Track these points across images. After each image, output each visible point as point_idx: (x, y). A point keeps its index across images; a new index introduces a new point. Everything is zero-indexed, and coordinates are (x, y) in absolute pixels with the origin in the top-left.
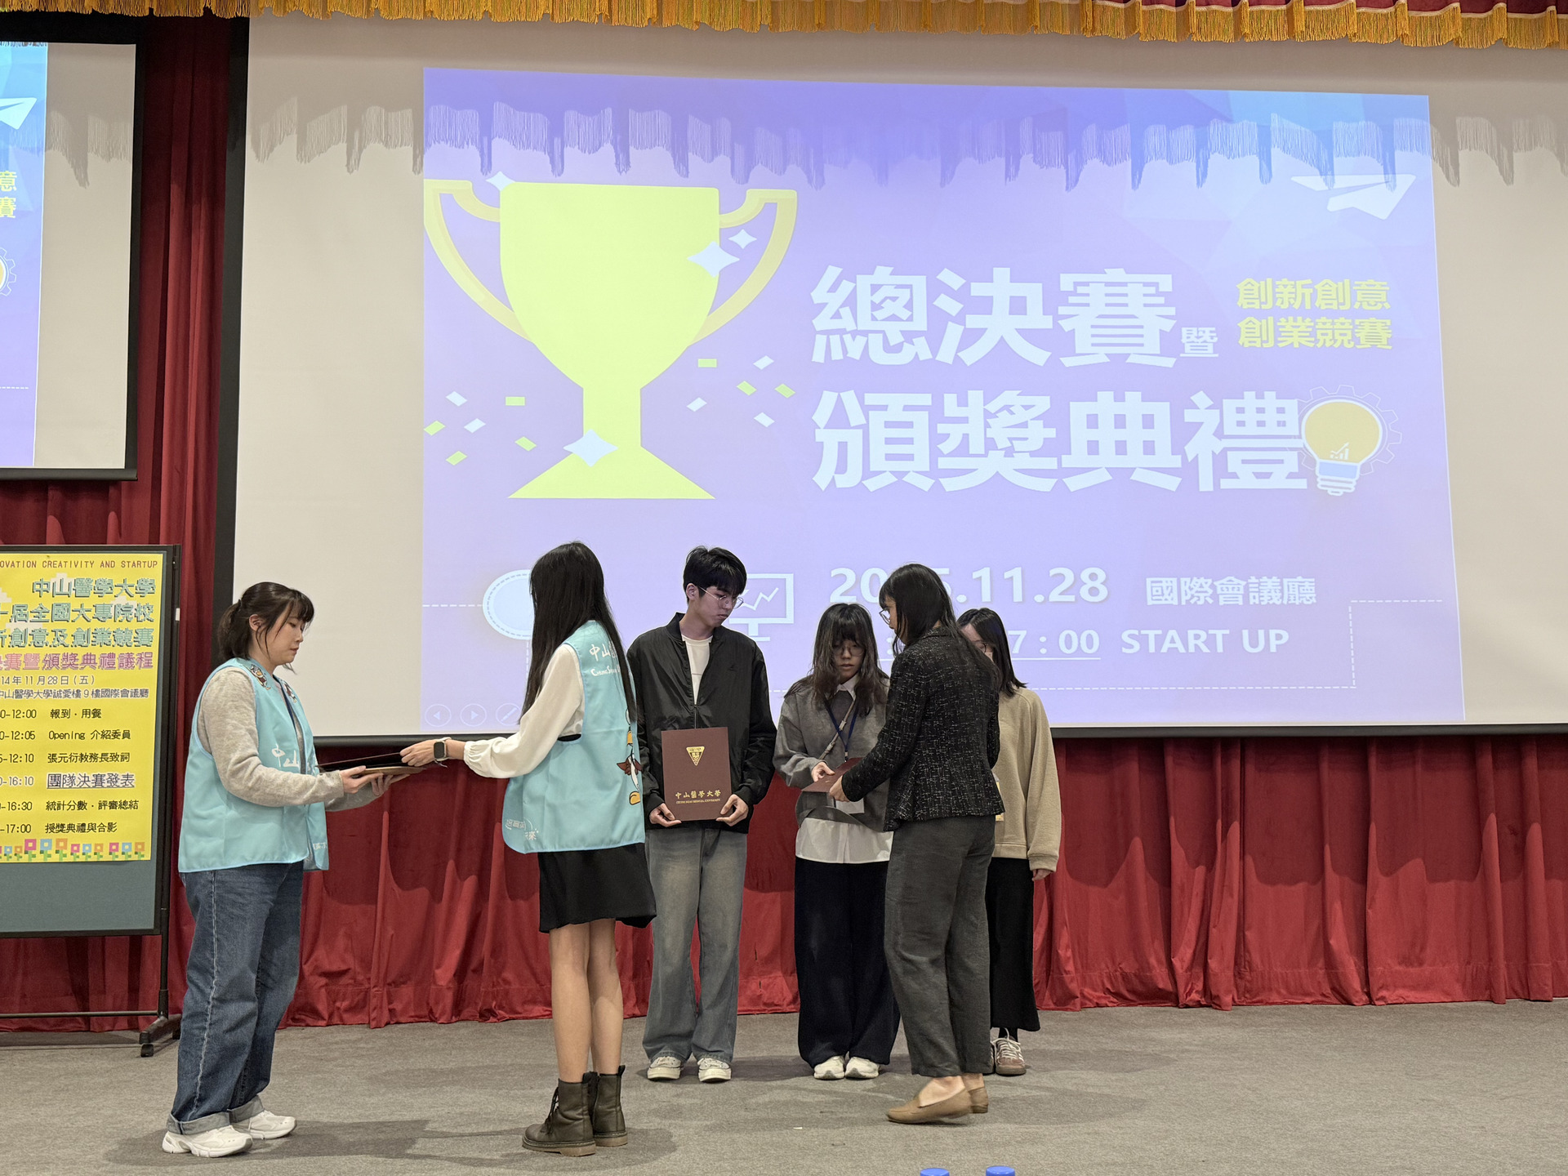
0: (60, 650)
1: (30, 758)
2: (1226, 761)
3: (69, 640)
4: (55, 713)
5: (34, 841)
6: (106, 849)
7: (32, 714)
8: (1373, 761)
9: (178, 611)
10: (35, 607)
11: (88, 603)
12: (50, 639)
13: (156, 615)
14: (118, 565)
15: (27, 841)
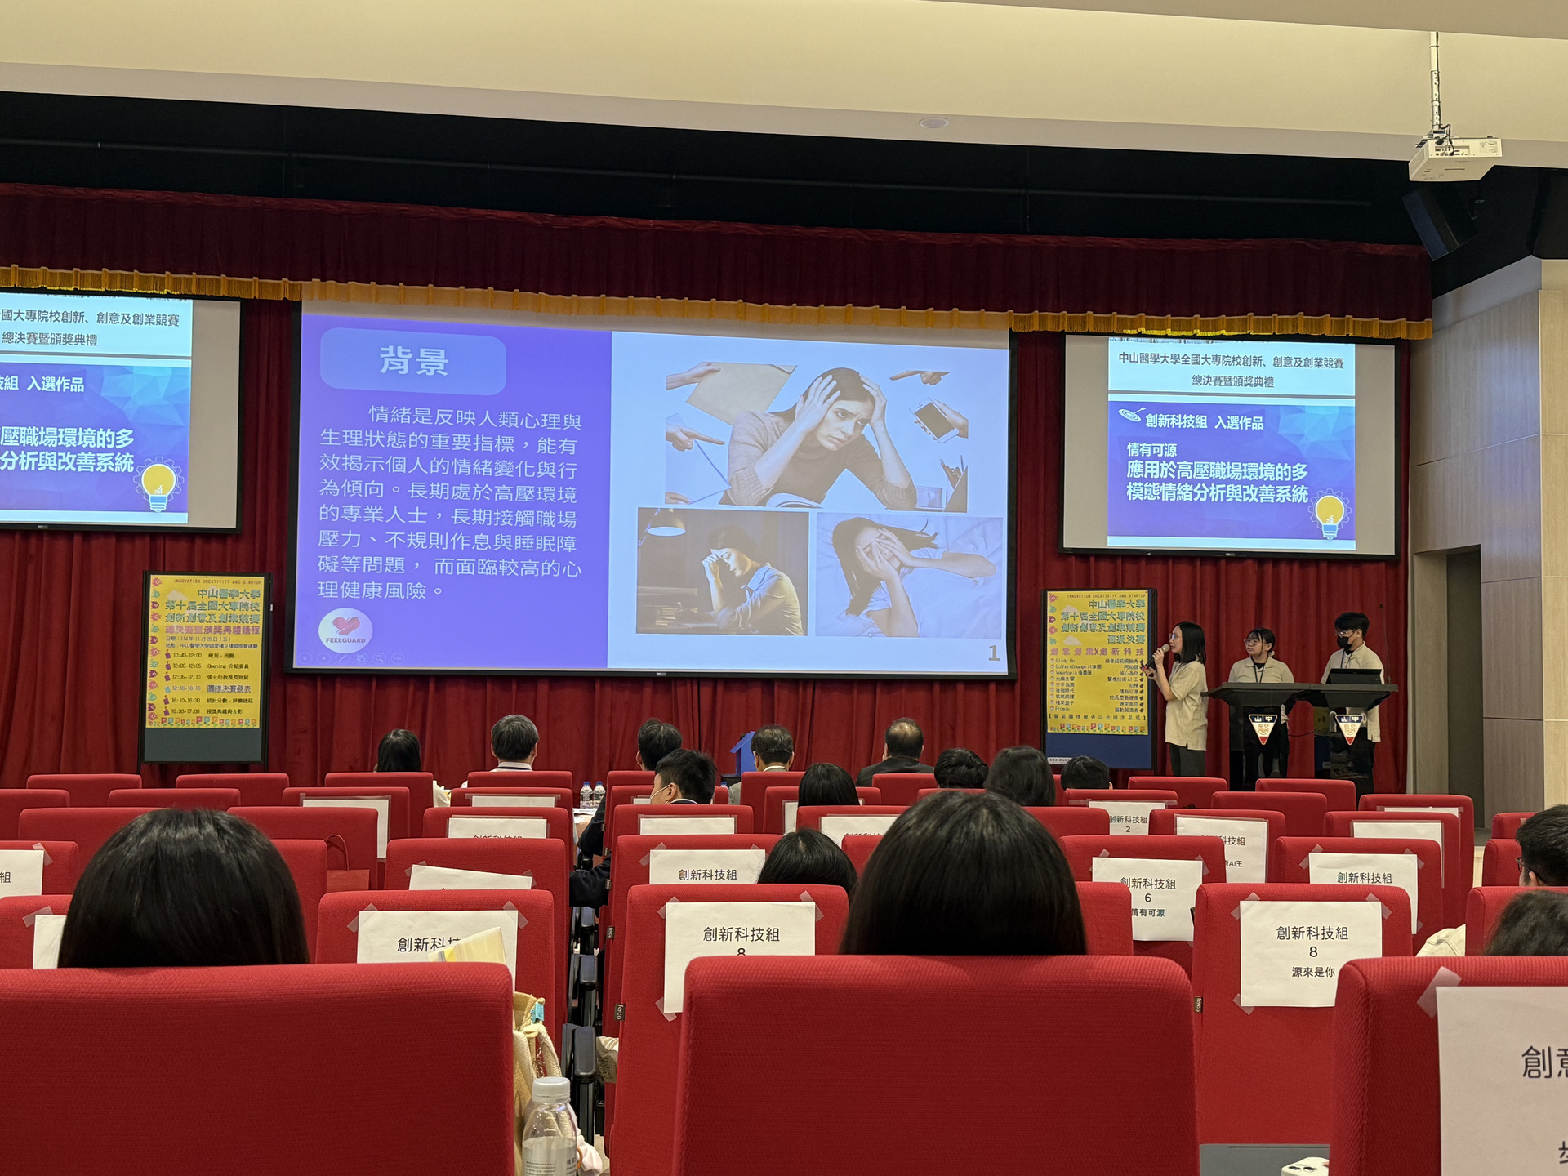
0: (213, 624)
1: (198, 677)
2: (805, 689)
3: (217, 619)
4: (211, 655)
5: (201, 718)
6: (237, 722)
7: (199, 655)
8: (878, 691)
9: (272, 606)
10: (200, 603)
11: (227, 601)
12: (208, 618)
13: (261, 608)
14: (242, 582)
15: (198, 717)
